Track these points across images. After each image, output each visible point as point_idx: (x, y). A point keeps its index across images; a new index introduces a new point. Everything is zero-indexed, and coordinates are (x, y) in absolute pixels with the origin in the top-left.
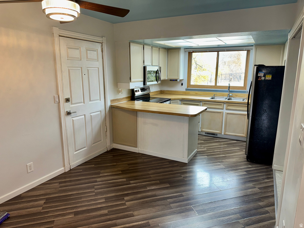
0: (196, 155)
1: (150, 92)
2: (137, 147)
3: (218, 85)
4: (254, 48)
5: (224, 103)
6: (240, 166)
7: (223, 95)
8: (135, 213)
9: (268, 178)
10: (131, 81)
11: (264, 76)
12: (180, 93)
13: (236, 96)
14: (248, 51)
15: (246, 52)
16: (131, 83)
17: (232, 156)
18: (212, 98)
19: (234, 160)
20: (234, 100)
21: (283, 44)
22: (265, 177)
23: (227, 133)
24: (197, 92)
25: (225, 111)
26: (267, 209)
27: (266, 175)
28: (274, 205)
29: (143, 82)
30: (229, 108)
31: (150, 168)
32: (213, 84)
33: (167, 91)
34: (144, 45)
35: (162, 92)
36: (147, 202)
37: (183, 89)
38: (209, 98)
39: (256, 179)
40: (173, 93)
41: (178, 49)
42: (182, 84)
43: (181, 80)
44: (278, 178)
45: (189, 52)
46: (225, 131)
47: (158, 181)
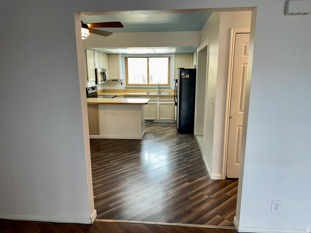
0: (145, 134)
1: (97, 91)
2: (99, 134)
3: (149, 84)
4: (174, 55)
5: (157, 96)
6: (175, 136)
7: (155, 91)
8: (123, 166)
9: (193, 140)
10: (88, 81)
11: (185, 75)
12: (120, 91)
13: (164, 91)
14: (170, 58)
15: (167, 58)
16: (88, 83)
17: (168, 132)
18: (147, 94)
19: (170, 134)
20: (162, 94)
21: (192, 54)
22: (191, 139)
23: (161, 119)
24: (134, 89)
25: (158, 102)
26: (197, 152)
27: (192, 138)
28: (200, 150)
29: (95, 82)
30: (161, 100)
31: (117, 146)
32: (146, 83)
33: (109, 90)
34: (94, 51)
35: (104, 91)
36: (127, 161)
37: (123, 87)
38: (145, 94)
39: (186, 141)
40: (114, 91)
41: (117, 55)
42: (122, 84)
43: (121, 80)
44: (199, 139)
45: (125, 57)
46: (160, 117)
47: (128, 151)
